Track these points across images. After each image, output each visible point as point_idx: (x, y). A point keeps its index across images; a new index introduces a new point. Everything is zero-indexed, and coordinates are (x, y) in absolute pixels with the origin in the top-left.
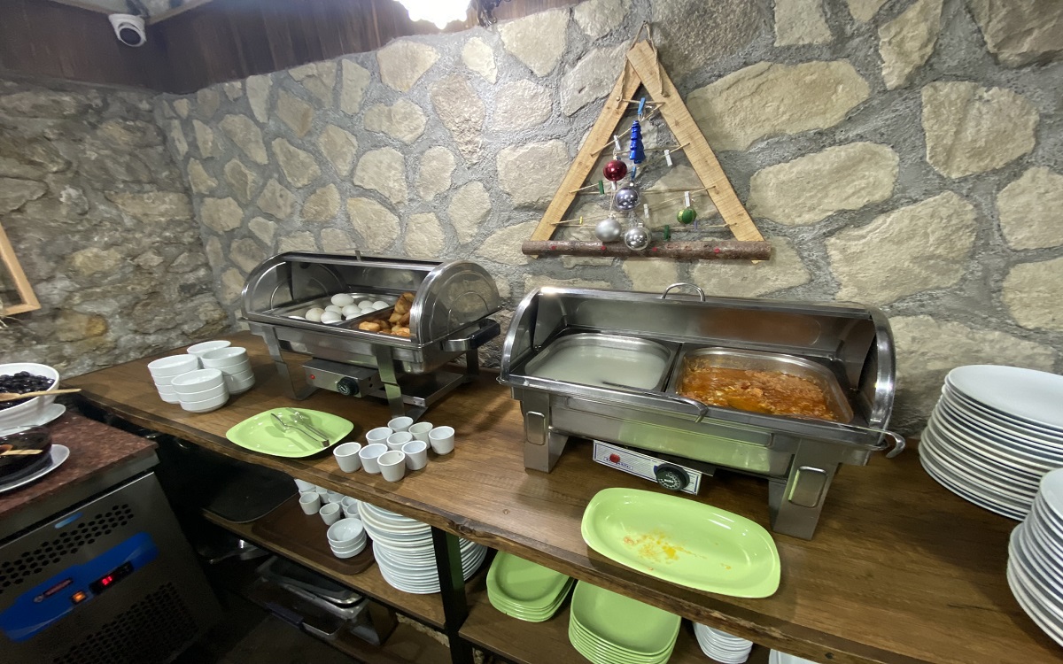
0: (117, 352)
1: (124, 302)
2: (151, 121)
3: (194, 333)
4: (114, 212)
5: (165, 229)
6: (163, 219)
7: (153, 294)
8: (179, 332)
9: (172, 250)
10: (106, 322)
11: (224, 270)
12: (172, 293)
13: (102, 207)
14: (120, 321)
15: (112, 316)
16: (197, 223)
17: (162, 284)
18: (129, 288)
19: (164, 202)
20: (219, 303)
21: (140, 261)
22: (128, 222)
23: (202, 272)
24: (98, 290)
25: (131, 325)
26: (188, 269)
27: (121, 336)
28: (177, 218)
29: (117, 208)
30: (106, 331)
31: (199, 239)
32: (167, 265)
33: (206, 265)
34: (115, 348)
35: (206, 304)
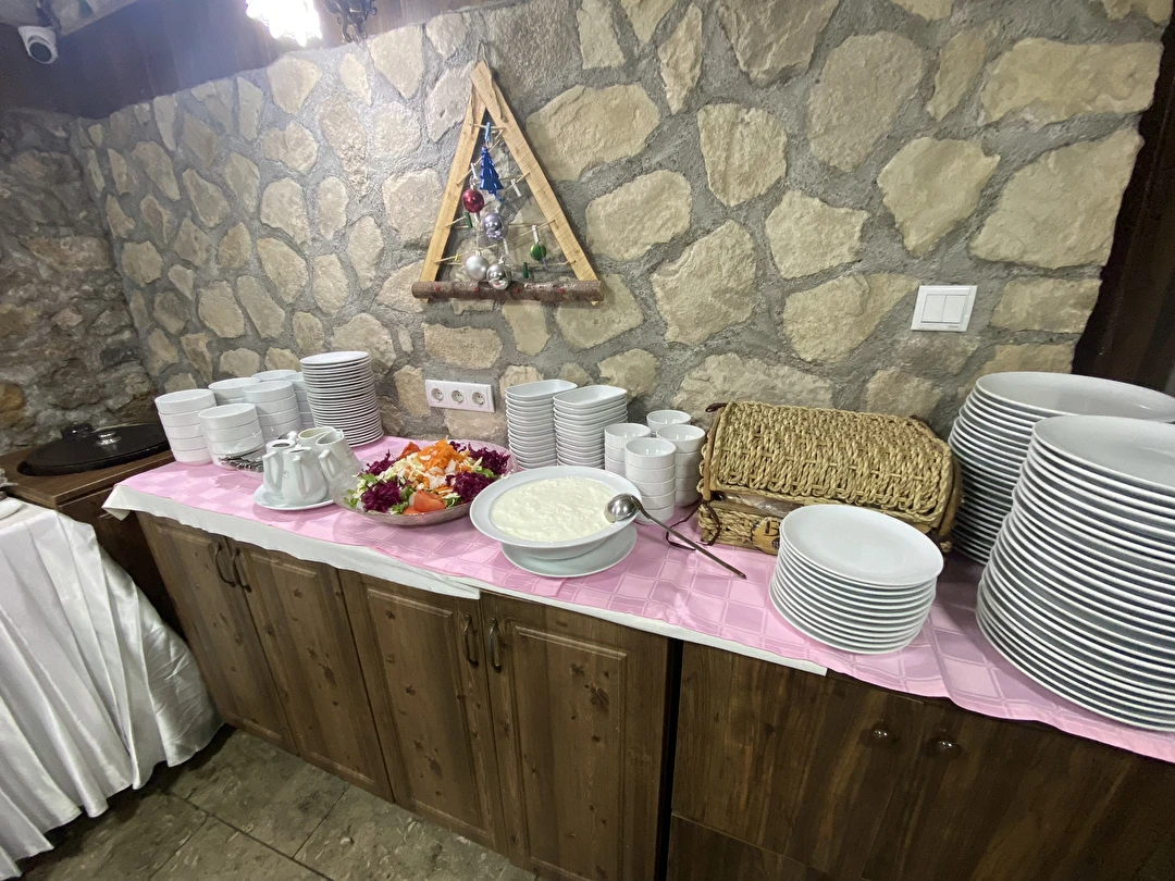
0: (35, 429)
1: (42, 369)
2: (68, 151)
3: (120, 410)
4: (29, 259)
5: (83, 282)
6: (80, 269)
7: (73, 361)
8: (103, 408)
9: (92, 307)
10: (23, 392)
11: (149, 332)
12: (93, 361)
13: (16, 255)
14: (37, 392)
15: (29, 386)
16: (118, 274)
17: (82, 348)
18: (47, 353)
19: (82, 249)
20: (147, 374)
21: (58, 320)
22: (44, 273)
23: (126, 335)
24: (14, 354)
25: (50, 398)
26: (111, 331)
27: (38, 412)
28: (97, 268)
29: (33, 256)
30: (23, 404)
31: (122, 294)
32: (89, 324)
33: (131, 326)
34: (33, 425)
35: (132, 376)
